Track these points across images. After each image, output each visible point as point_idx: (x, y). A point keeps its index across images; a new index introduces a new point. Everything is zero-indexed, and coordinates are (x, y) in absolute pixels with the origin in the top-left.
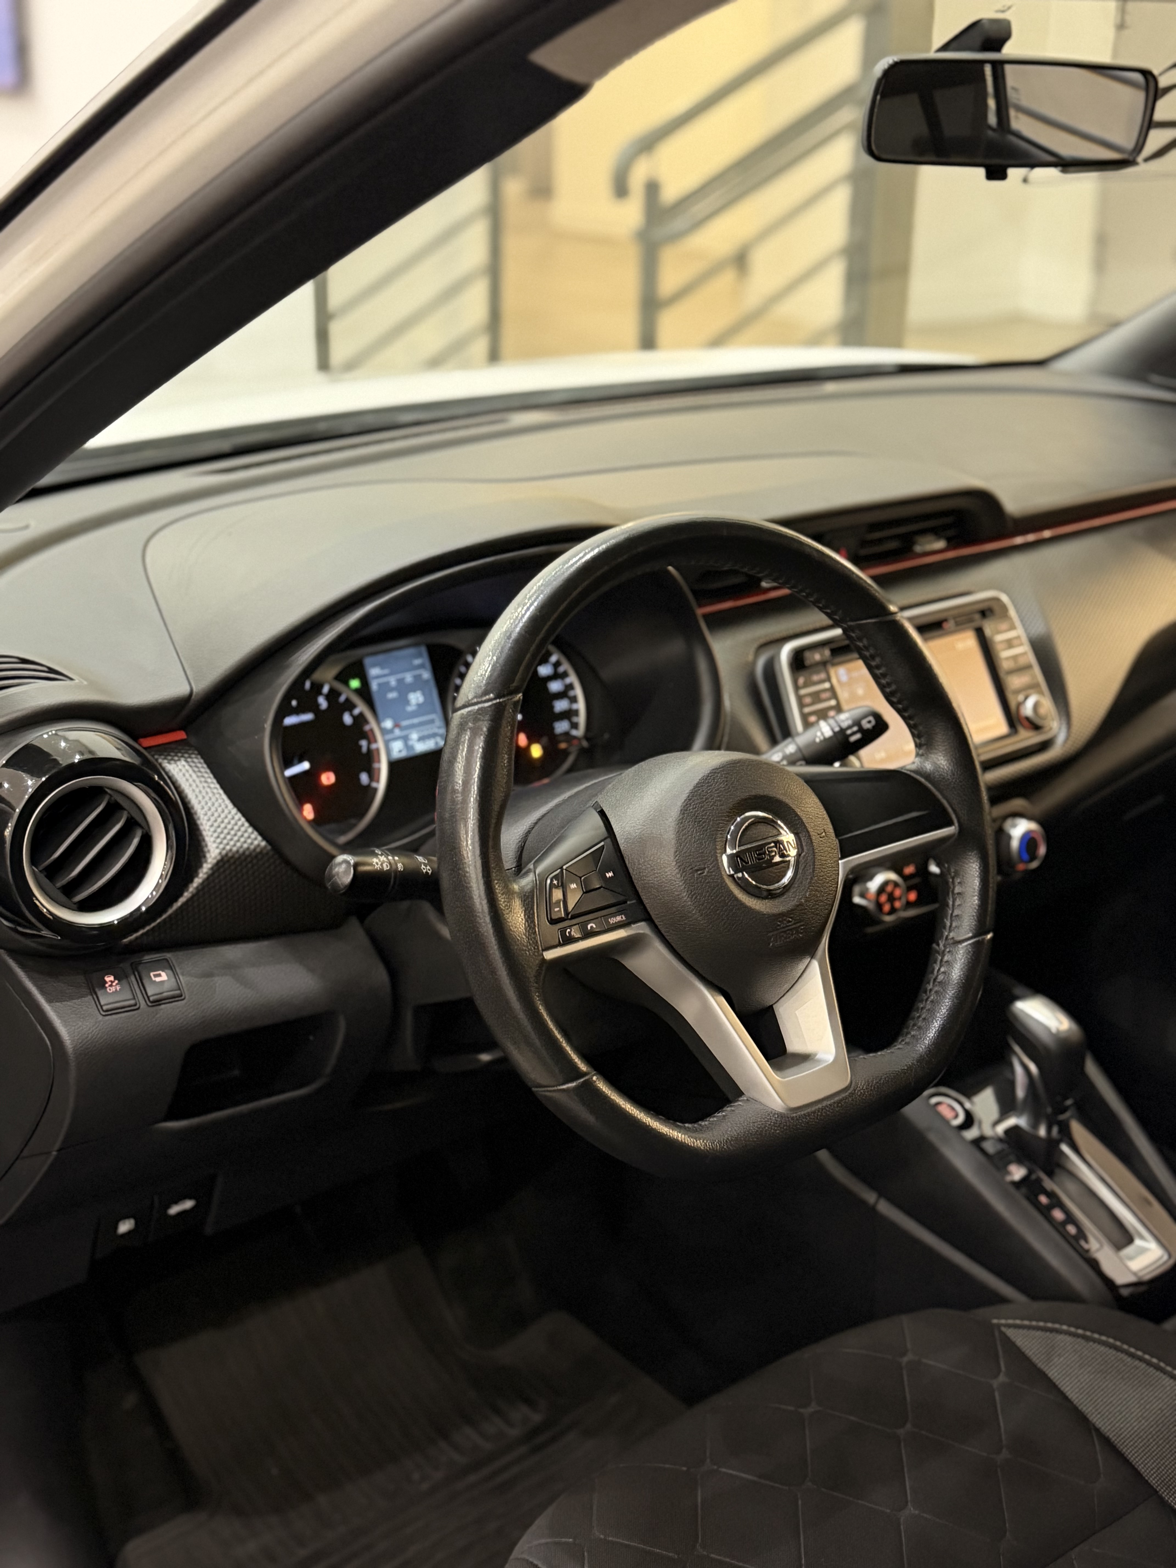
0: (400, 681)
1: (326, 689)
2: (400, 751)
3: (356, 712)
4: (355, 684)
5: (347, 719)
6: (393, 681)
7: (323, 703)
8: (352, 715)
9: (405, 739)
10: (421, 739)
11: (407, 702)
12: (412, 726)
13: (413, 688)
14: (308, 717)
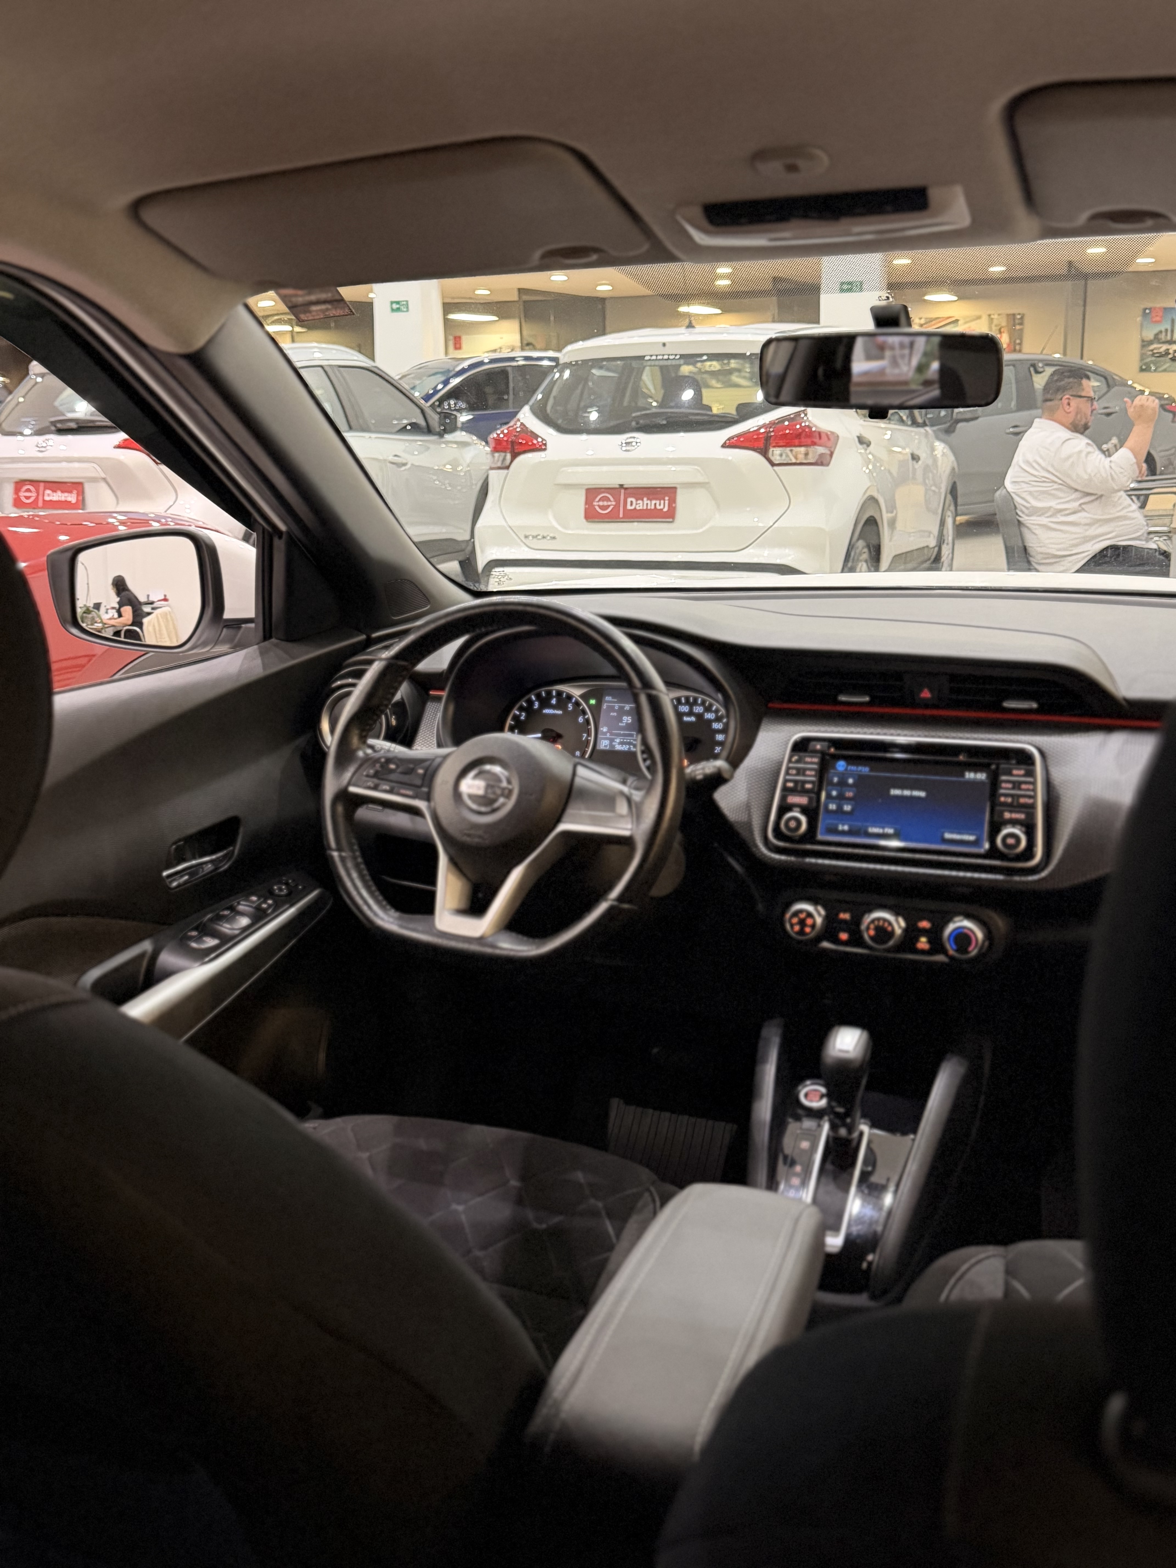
0: (621, 708)
1: (573, 700)
2: (606, 746)
3: (586, 717)
4: (593, 702)
5: (581, 720)
6: (617, 706)
7: (570, 707)
8: (584, 718)
9: (612, 740)
10: (622, 743)
11: (621, 721)
12: (619, 735)
13: (627, 713)
14: (560, 712)
